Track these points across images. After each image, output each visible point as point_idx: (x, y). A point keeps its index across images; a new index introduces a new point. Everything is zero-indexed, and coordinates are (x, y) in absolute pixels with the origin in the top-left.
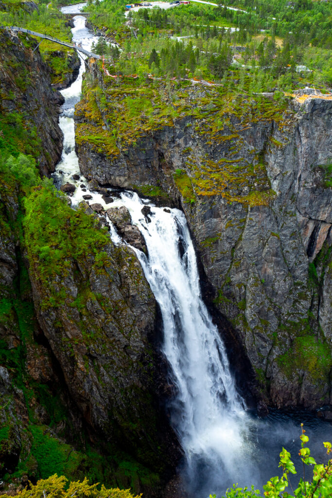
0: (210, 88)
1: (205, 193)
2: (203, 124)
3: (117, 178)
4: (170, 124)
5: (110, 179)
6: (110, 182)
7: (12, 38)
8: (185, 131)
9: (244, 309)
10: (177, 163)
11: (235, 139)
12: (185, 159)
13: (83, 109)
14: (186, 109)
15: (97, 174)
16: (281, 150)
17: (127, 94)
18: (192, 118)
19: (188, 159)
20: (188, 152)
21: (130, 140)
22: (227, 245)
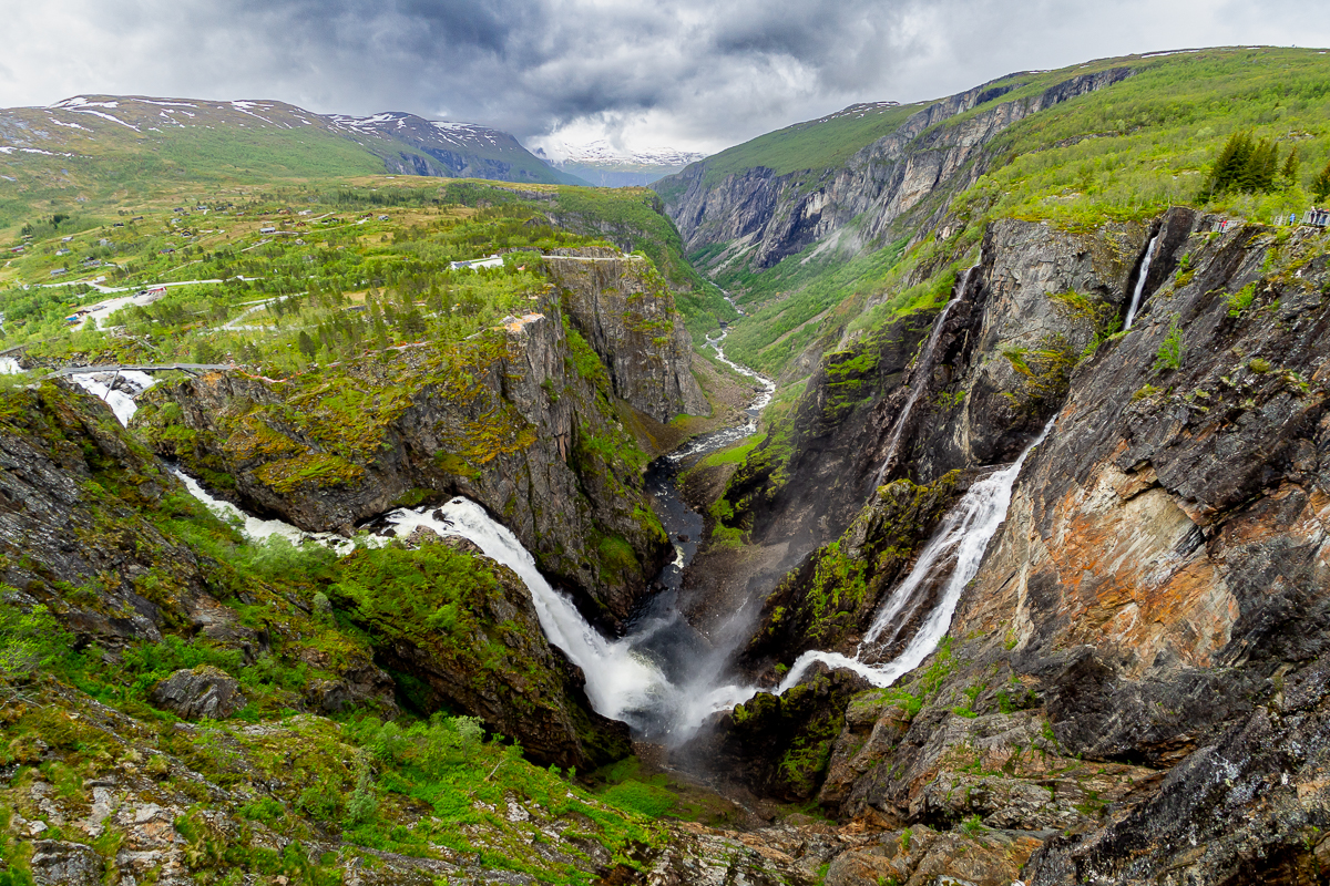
0: (427, 348)
1: (489, 458)
2: (448, 388)
3: (371, 505)
4: (409, 404)
5: (361, 511)
6: (361, 516)
7: (73, 388)
8: (428, 404)
9: (563, 550)
10: (431, 445)
11: (482, 389)
12: (439, 436)
13: (254, 445)
14: (418, 379)
15: (339, 516)
16: (524, 382)
17: (321, 394)
18: (431, 387)
19: (443, 434)
20: (439, 427)
21: (373, 445)
22: (524, 500)
